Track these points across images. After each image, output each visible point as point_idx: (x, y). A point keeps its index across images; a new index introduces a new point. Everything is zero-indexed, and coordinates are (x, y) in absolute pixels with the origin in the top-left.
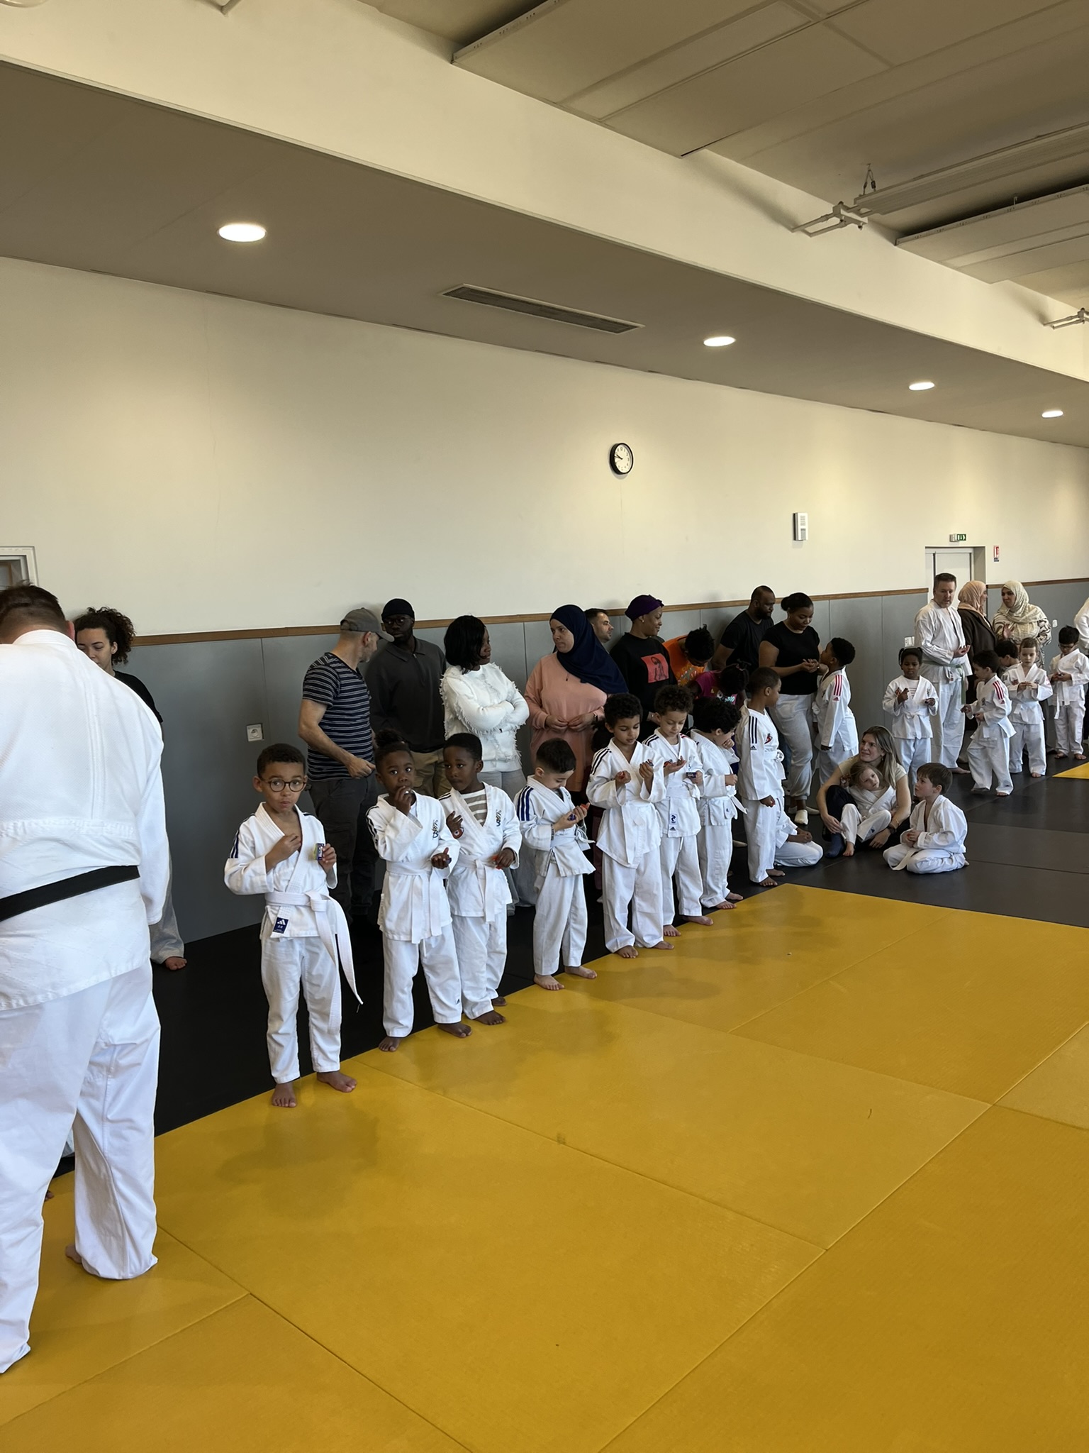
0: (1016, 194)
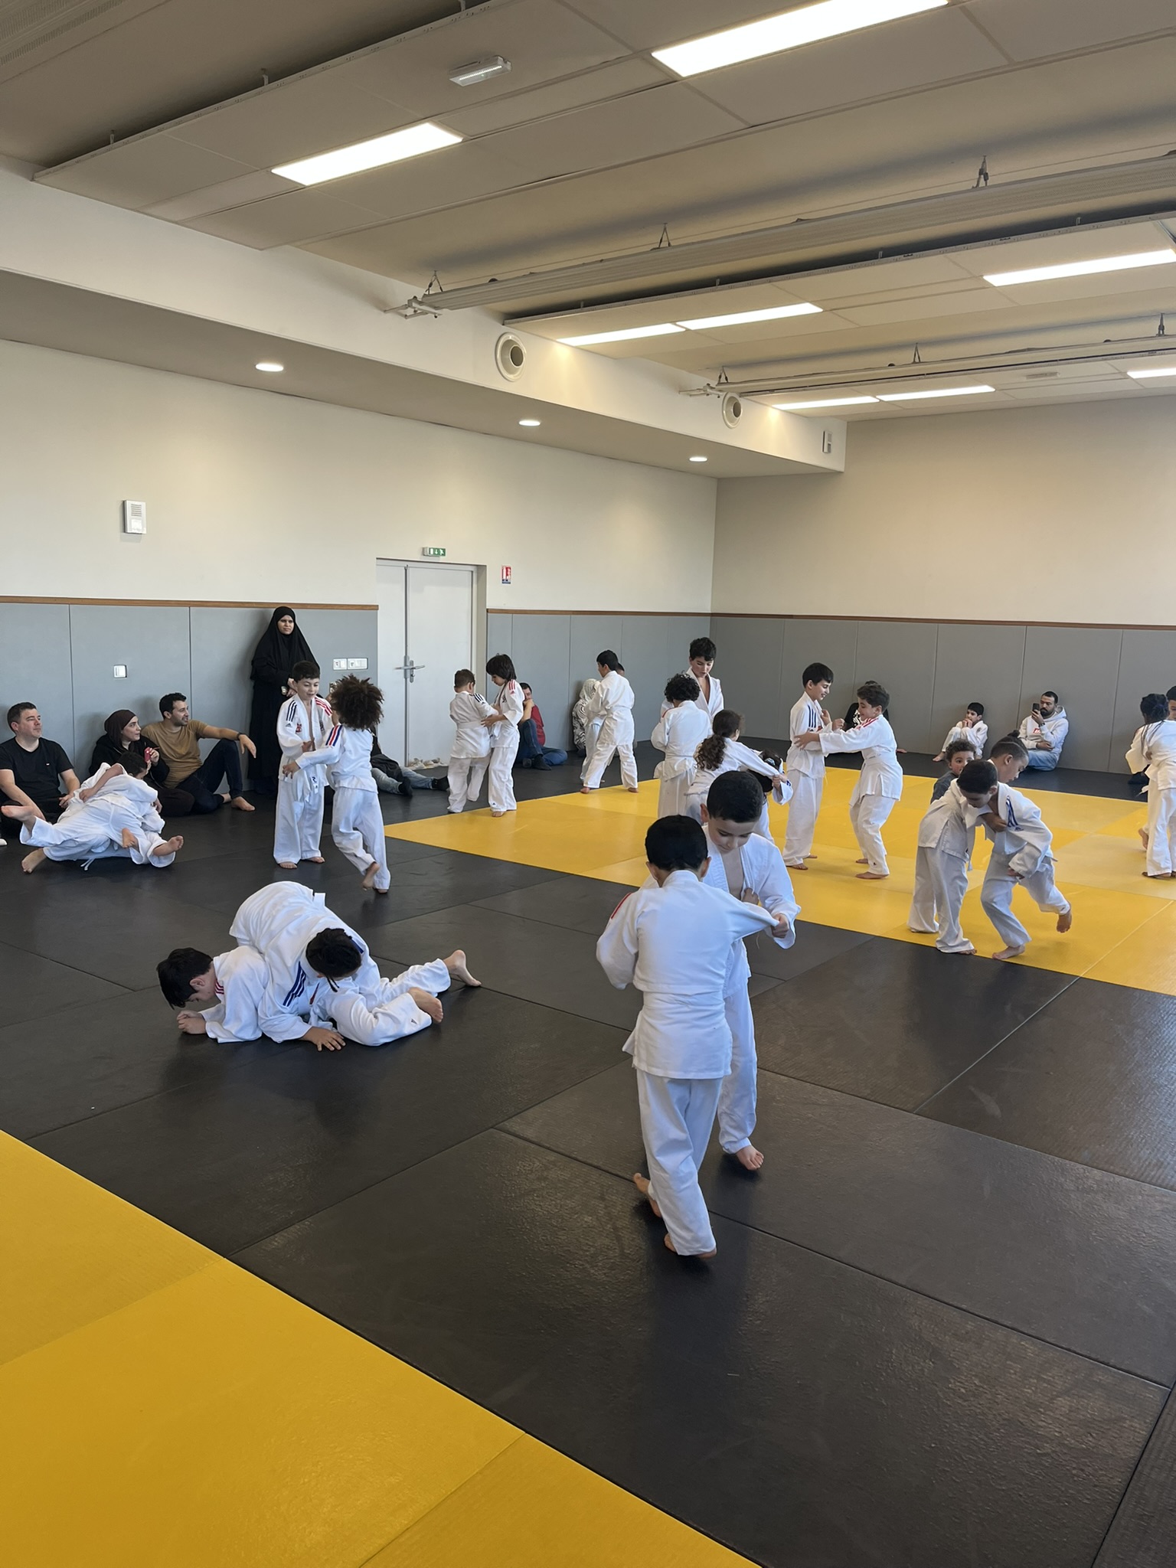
0: (114, 131)
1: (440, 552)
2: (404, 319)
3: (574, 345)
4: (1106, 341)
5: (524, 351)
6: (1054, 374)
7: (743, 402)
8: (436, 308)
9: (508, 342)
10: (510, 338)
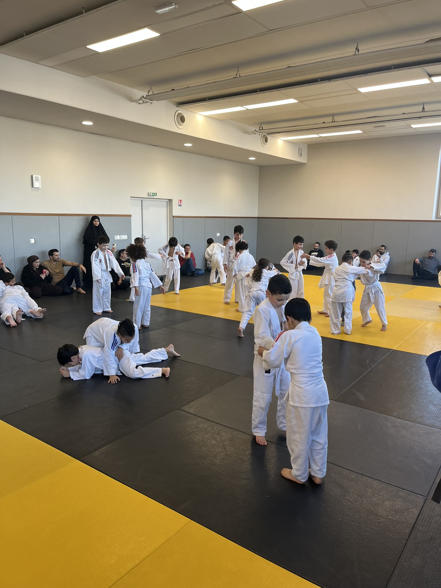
0: (25, 32)
1: (155, 194)
2: (139, 104)
3: (204, 115)
4: (403, 114)
5: (185, 117)
6: (384, 126)
7: (268, 137)
8: (151, 100)
9: (179, 114)
10: (180, 112)
